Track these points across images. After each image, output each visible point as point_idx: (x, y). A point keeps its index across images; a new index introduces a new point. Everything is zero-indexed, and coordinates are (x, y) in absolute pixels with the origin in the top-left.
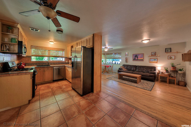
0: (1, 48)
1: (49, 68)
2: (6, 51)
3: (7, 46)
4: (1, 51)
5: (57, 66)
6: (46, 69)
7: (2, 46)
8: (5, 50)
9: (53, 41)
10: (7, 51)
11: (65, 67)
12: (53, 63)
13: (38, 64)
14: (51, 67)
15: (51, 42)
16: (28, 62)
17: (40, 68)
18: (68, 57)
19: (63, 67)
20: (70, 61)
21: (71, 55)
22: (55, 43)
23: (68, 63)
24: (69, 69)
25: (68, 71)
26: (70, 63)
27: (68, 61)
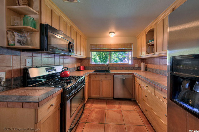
1: (108, 76)
2: (14, 45)
6: (103, 77)
8: (12, 42)
9: (113, 31)
11: (134, 76)
14: (110, 74)
16: (88, 65)
17: (96, 76)
18: (138, 58)
19: (130, 76)
20: (142, 65)
21: (147, 53)
22: (117, 34)
23: (139, 69)
24: (144, 86)
25: (142, 88)
26: (143, 69)
27: (140, 64)
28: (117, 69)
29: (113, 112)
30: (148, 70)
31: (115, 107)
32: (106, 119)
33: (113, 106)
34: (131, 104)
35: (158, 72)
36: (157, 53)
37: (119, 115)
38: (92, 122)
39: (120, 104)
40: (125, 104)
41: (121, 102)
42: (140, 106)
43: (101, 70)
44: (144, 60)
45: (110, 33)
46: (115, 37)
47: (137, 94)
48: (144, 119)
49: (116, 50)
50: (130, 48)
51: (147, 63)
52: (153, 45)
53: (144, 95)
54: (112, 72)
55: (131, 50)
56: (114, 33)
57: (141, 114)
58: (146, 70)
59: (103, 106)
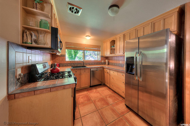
0: (23, 37)
1: (86, 70)
2: (32, 44)
3: (33, 35)
4: (23, 43)
5: (95, 68)
6: (82, 72)
7: (25, 35)
8: (29, 41)
9: (90, 35)
10: (34, 45)
11: (103, 68)
12: (89, 63)
13: (72, 64)
14: (88, 68)
15: (87, 37)
16: (62, 62)
17: (76, 71)
18: (104, 56)
19: (101, 69)
20: (107, 61)
21: (111, 53)
22: (92, 37)
23: (105, 63)
24: (112, 72)
25: (110, 75)
26: (107, 64)
27: (105, 60)
28: (90, 65)
29: (94, 94)
30: (110, 64)
31: (94, 91)
32: (91, 98)
33: (92, 91)
34: (103, 87)
35: (116, 65)
36: (116, 54)
37: (98, 94)
38: (82, 103)
39: (96, 89)
40: (99, 88)
41: (95, 87)
42: (108, 85)
43: (76, 66)
44: (107, 58)
45: (86, 36)
46: (90, 39)
47: (106, 79)
48: (112, 91)
49: (88, 50)
50: (99, 49)
51: (109, 60)
52: (114, 49)
53: (111, 78)
54: (88, 67)
55: (99, 50)
56: (90, 36)
57: (109, 89)
58: (109, 64)
59: (85, 93)
